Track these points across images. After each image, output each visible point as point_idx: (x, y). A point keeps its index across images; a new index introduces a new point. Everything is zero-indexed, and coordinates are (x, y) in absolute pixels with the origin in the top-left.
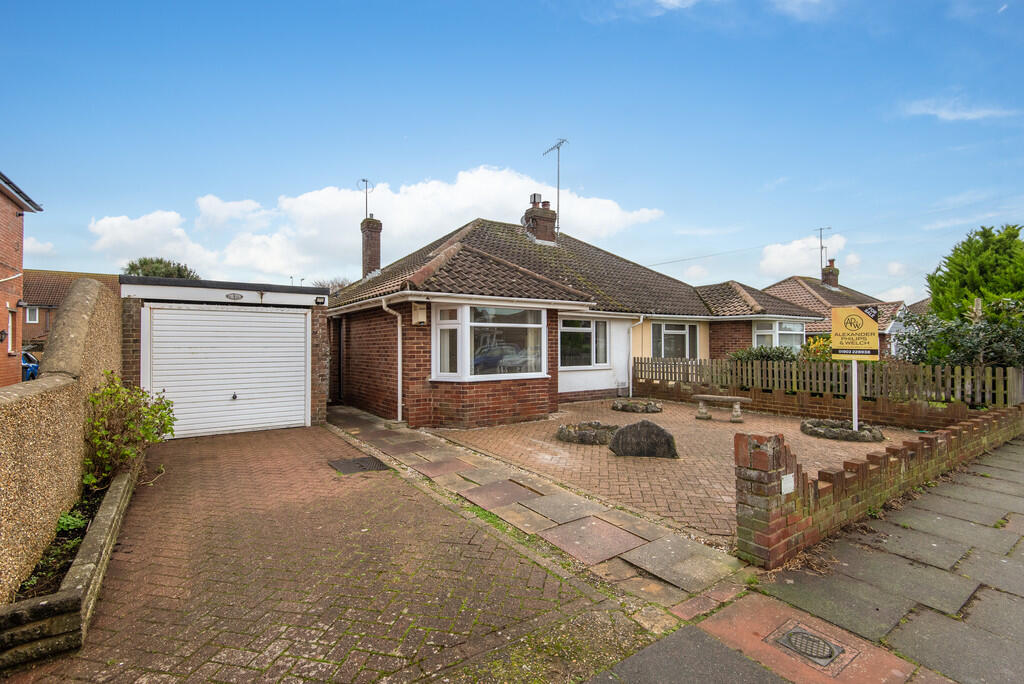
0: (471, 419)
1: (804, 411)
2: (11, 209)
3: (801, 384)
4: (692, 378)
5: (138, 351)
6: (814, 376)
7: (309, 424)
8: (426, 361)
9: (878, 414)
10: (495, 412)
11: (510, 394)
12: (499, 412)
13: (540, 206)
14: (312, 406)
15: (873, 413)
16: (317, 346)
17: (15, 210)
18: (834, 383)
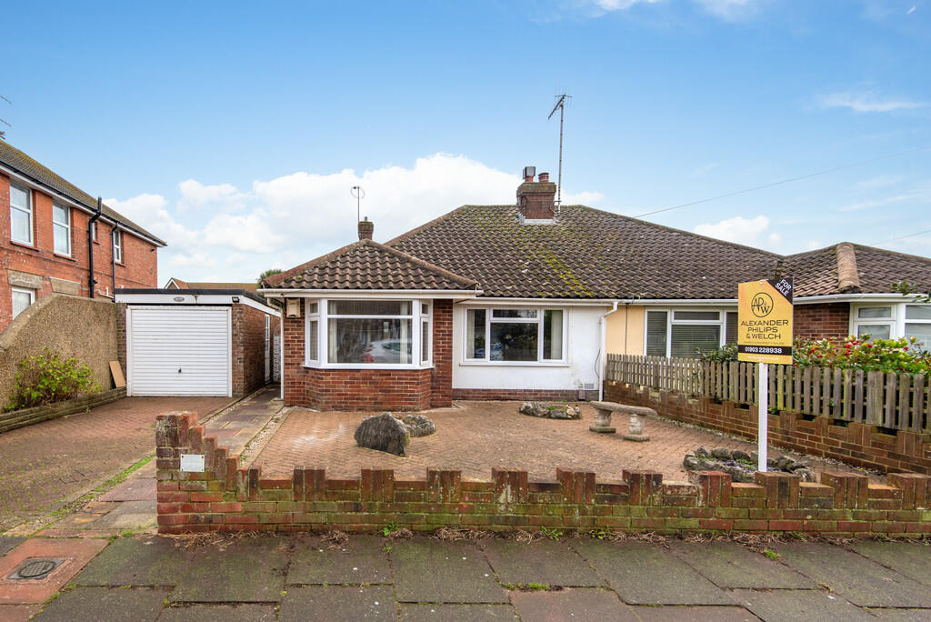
0: (326, 403)
1: (789, 439)
2: (146, 247)
3: (789, 400)
4: (663, 384)
5: (125, 337)
6: (807, 389)
7: (230, 395)
8: (301, 349)
9: (898, 457)
10: (354, 399)
11: (370, 383)
12: (357, 399)
13: (536, 180)
14: (233, 382)
15: (890, 455)
16: (236, 335)
17: (149, 247)
18: (835, 401)
